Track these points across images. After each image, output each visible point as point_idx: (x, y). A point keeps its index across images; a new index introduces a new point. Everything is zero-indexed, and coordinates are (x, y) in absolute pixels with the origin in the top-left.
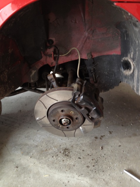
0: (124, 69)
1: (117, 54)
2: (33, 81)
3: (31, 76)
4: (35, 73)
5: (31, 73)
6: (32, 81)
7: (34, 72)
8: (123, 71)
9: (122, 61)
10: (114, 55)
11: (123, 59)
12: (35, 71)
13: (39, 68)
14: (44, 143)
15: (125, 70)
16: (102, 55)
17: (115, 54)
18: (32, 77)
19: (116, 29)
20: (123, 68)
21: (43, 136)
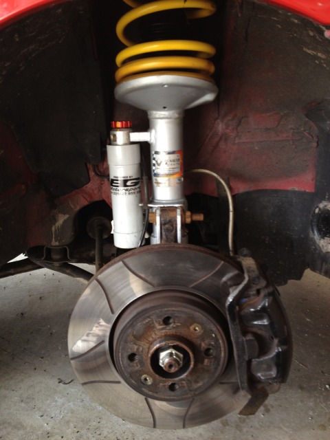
0: (320, 234)
1: (303, 190)
2: (57, 244)
3: (53, 229)
4: (65, 222)
5: (54, 220)
6: (55, 243)
7: (61, 219)
8: (317, 241)
9: (317, 211)
10: (294, 192)
11: (321, 206)
12: (67, 216)
13: (78, 208)
14: (72, 425)
15: (323, 238)
16: (259, 188)
17: (297, 189)
18: (56, 231)
19: (307, 119)
20: (319, 231)
21: (71, 404)
